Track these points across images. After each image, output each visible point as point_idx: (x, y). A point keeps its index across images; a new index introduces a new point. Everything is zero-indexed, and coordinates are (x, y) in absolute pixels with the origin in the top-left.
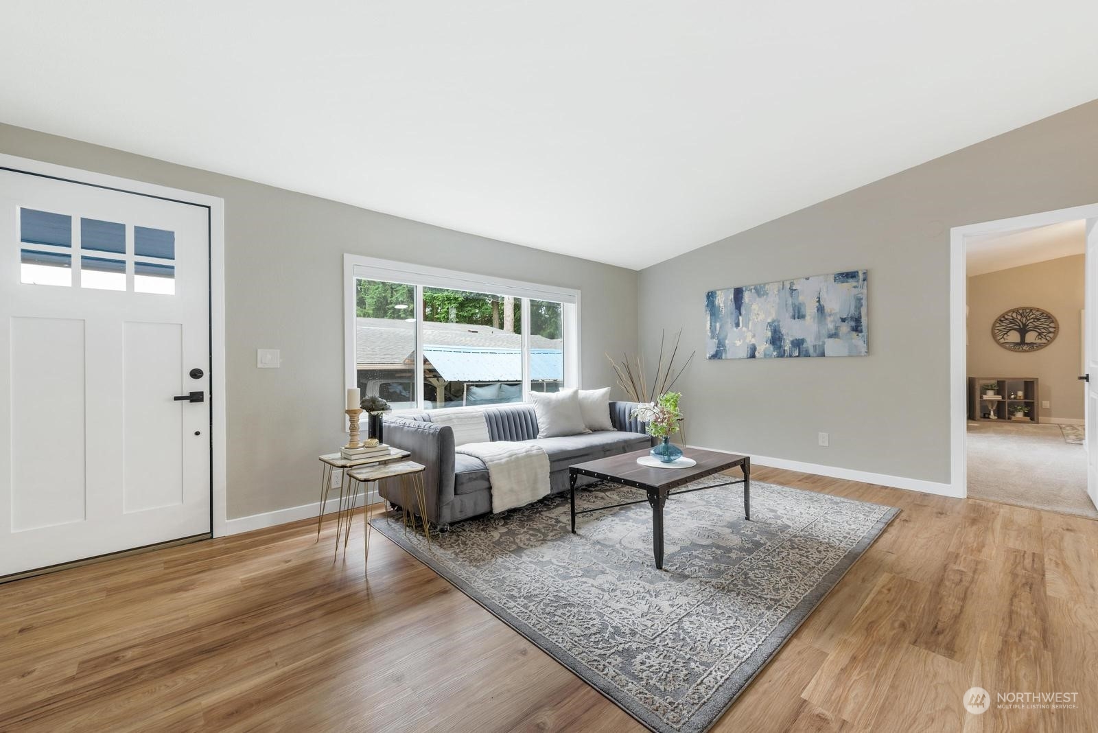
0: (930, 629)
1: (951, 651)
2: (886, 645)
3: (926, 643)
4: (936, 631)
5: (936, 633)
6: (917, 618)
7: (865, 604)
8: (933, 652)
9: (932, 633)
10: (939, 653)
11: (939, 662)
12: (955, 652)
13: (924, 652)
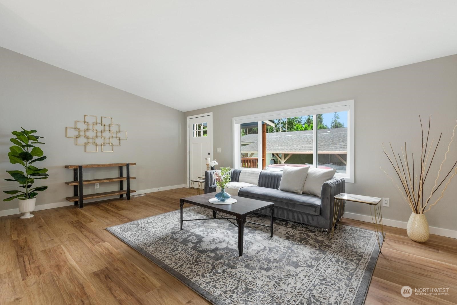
0: (110, 276)
1: (96, 275)
2: (111, 262)
3: (104, 271)
4: (107, 277)
5: (106, 276)
6: (119, 276)
7: (136, 266)
8: (99, 270)
9: (108, 275)
10: (98, 271)
11: (95, 269)
12: (94, 275)
13: (101, 268)
